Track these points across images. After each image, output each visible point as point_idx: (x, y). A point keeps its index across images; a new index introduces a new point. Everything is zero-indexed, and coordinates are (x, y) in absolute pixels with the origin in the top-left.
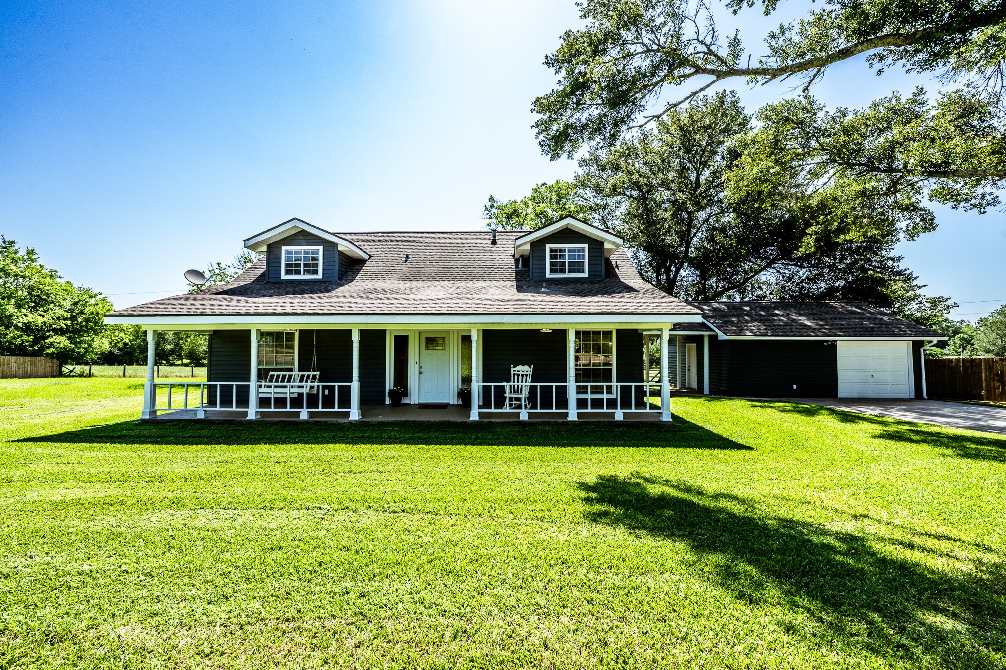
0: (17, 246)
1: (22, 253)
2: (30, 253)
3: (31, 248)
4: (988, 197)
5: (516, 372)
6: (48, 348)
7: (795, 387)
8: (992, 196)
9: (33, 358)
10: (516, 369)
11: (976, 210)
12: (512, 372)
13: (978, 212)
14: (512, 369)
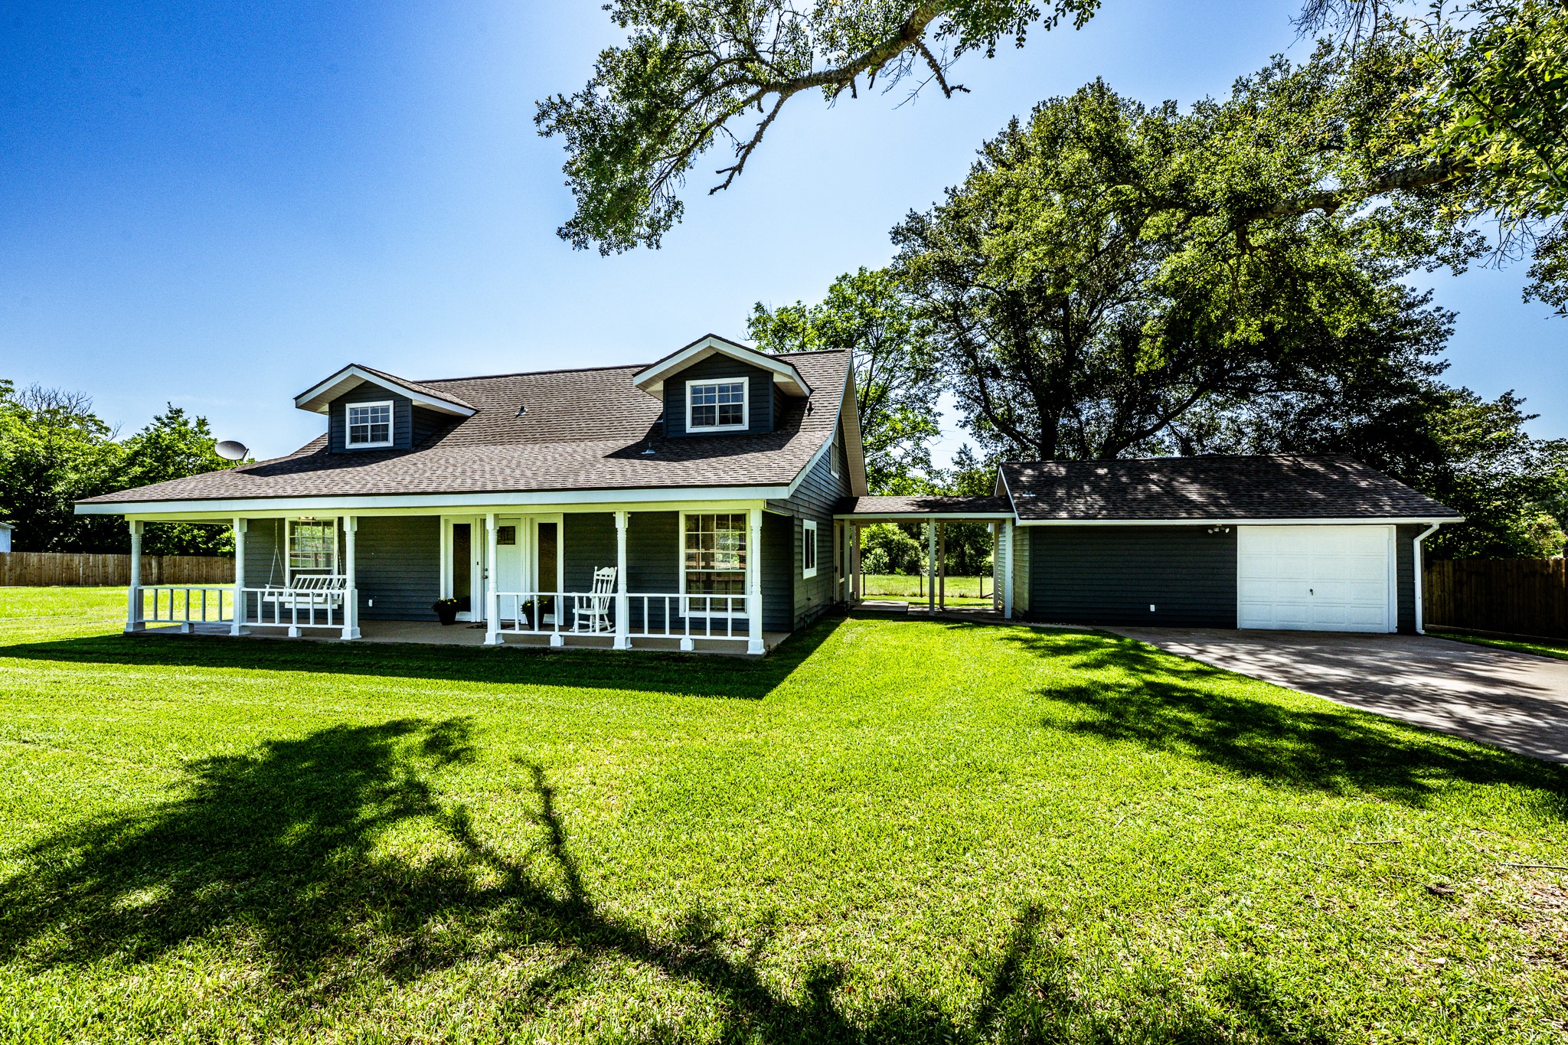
0: (185, 416)
1: (192, 424)
2: (202, 423)
3: (202, 417)
4: (1466, 241)
5: (600, 578)
6: (224, 545)
7: (1153, 608)
8: (1475, 238)
9: (208, 558)
10: (602, 572)
11: (1447, 269)
12: (595, 577)
13: (1452, 272)
14: (596, 573)
